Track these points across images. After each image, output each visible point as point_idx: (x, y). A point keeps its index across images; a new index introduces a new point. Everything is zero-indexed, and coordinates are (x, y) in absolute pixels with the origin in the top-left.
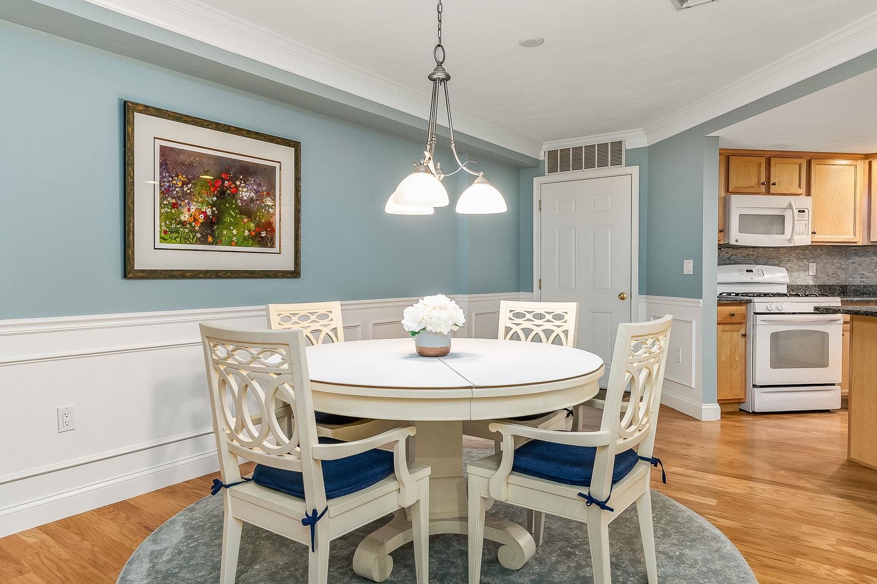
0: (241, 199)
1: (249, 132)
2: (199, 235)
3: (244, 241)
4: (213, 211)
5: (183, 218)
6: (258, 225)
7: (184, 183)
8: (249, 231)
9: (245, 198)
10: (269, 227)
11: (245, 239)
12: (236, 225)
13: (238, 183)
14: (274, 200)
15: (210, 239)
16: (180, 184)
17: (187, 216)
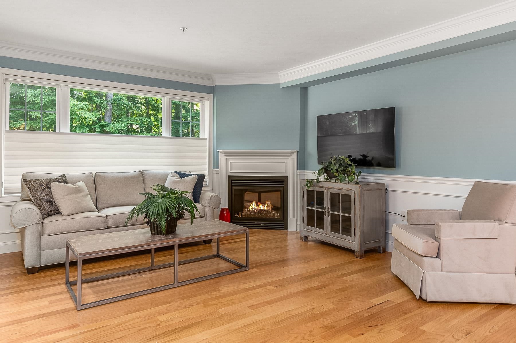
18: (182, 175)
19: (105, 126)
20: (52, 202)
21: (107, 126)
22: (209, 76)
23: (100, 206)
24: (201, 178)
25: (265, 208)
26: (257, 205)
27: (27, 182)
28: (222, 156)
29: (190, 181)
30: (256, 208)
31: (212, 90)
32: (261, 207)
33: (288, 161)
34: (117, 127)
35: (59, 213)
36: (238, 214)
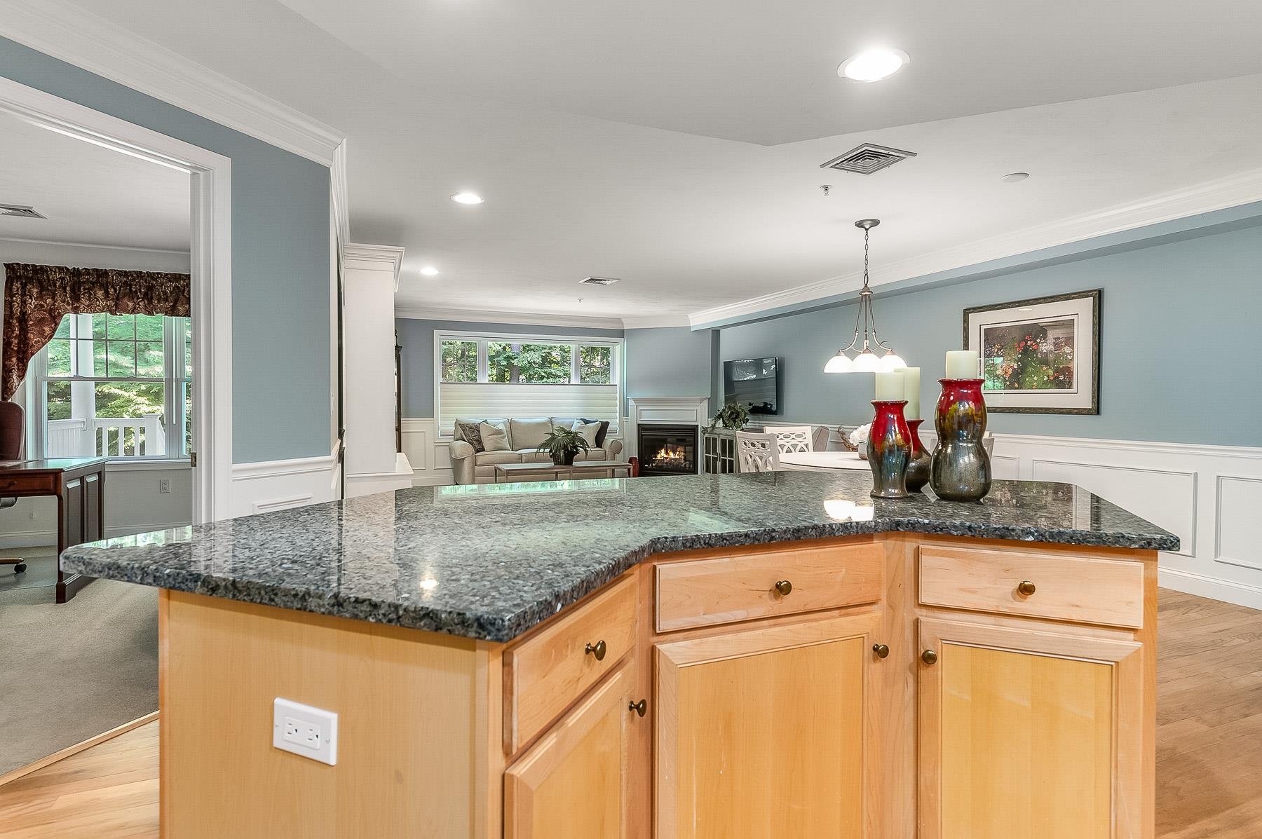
0: (1041, 353)
1: (1044, 298)
2: (1008, 383)
3: (1044, 385)
4: (1018, 365)
5: (998, 373)
6: (1056, 371)
7: (999, 350)
8: (1048, 376)
9: (1045, 351)
10: (1068, 372)
11: (1045, 383)
12: (1037, 373)
13: (1038, 341)
14: (1073, 348)
15: (1016, 385)
16: (996, 350)
17: (1001, 371)
18: (587, 422)
19: (511, 358)
20: (480, 442)
21: (515, 358)
22: (619, 320)
23: (515, 448)
24: (604, 426)
25: (677, 457)
26: (667, 453)
27: (462, 426)
28: (631, 403)
29: (593, 428)
30: (665, 456)
31: (621, 333)
32: (672, 455)
33: (699, 408)
34: (529, 359)
35: (484, 450)
36: (649, 465)
